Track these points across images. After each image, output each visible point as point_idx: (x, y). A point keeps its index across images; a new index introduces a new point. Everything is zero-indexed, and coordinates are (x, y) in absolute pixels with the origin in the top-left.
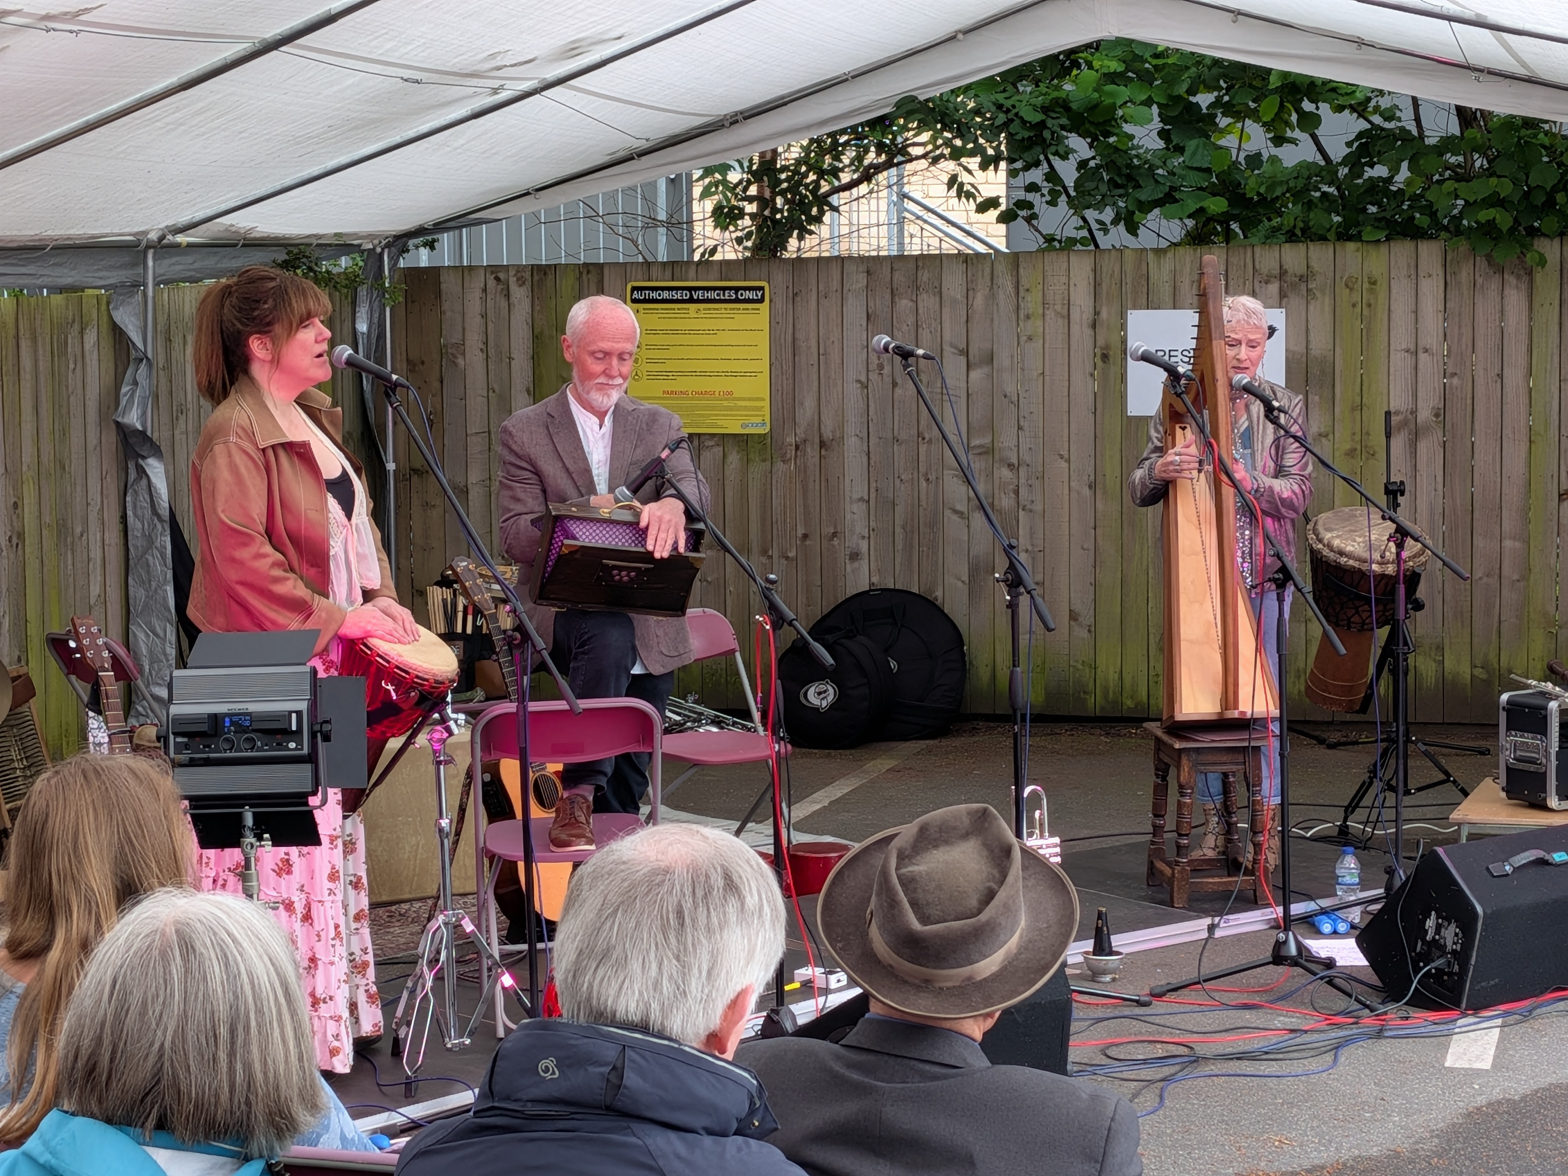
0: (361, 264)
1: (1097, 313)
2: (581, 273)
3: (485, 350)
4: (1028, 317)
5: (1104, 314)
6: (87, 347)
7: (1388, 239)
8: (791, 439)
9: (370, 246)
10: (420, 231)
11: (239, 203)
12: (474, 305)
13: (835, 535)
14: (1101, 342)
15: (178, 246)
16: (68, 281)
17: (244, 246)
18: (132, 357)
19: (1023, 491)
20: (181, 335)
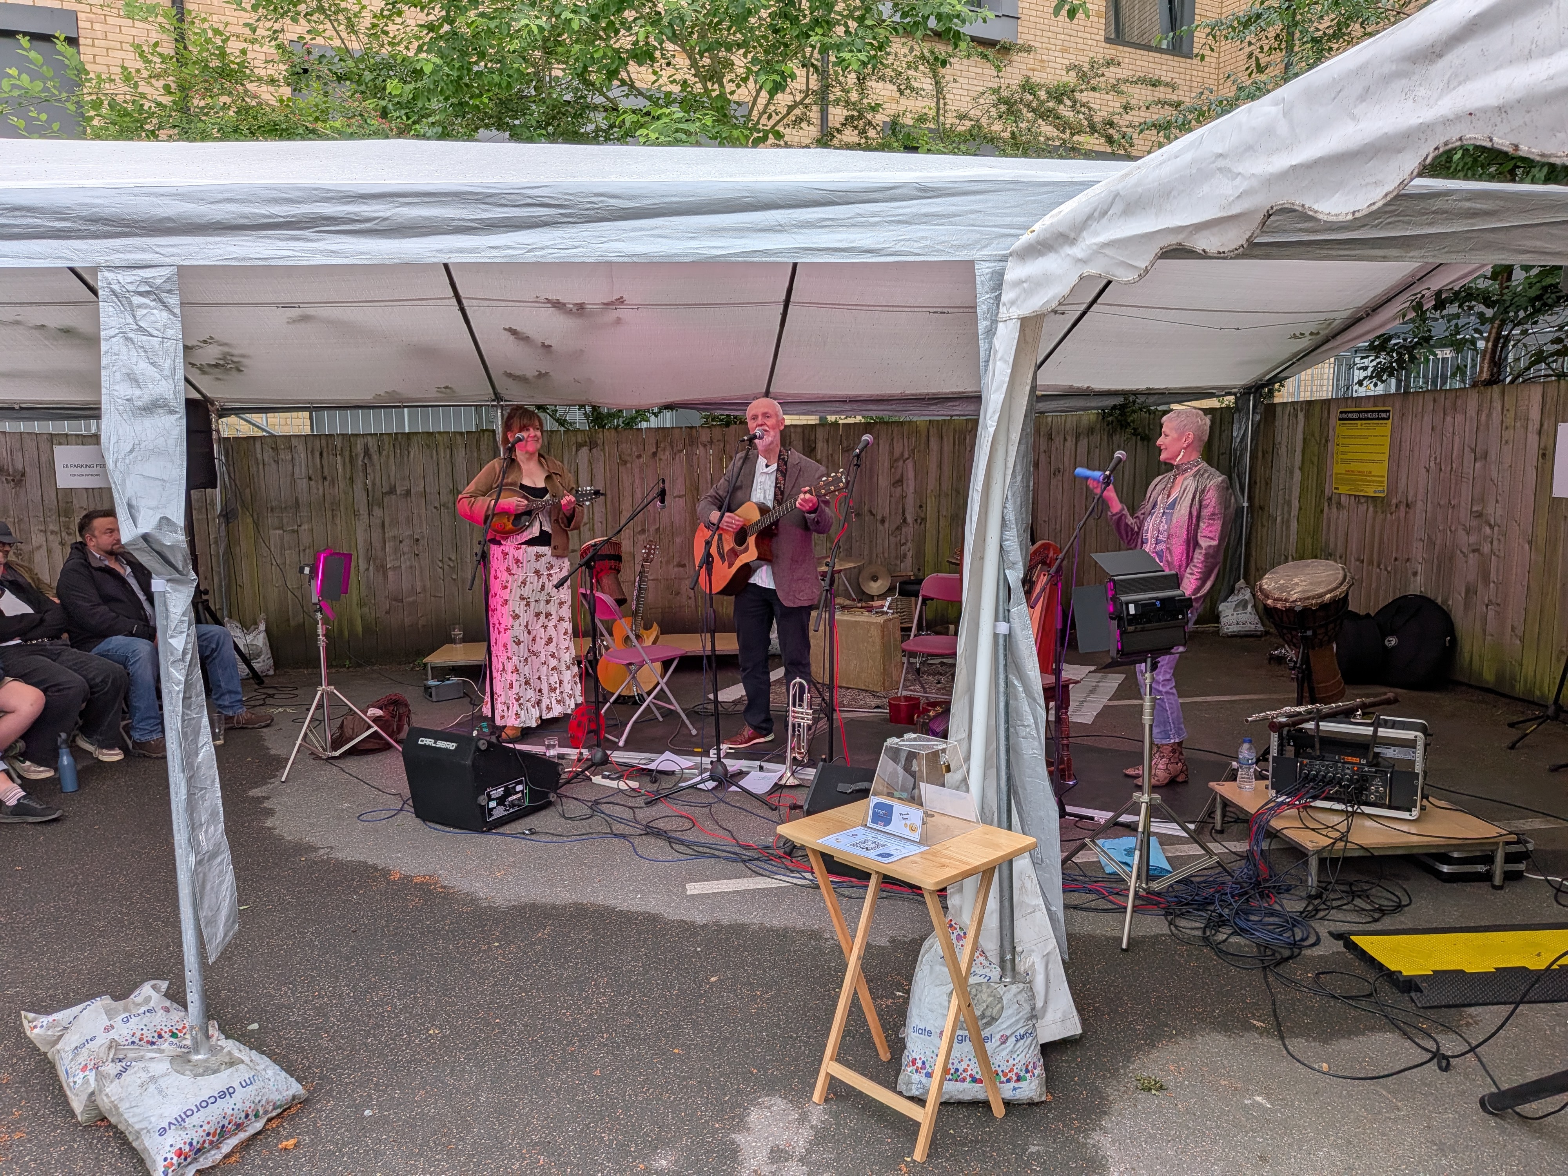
4: (1507, 428)
5: (1546, 426)
12: (1285, 423)
14: (1542, 446)
19: (1495, 543)
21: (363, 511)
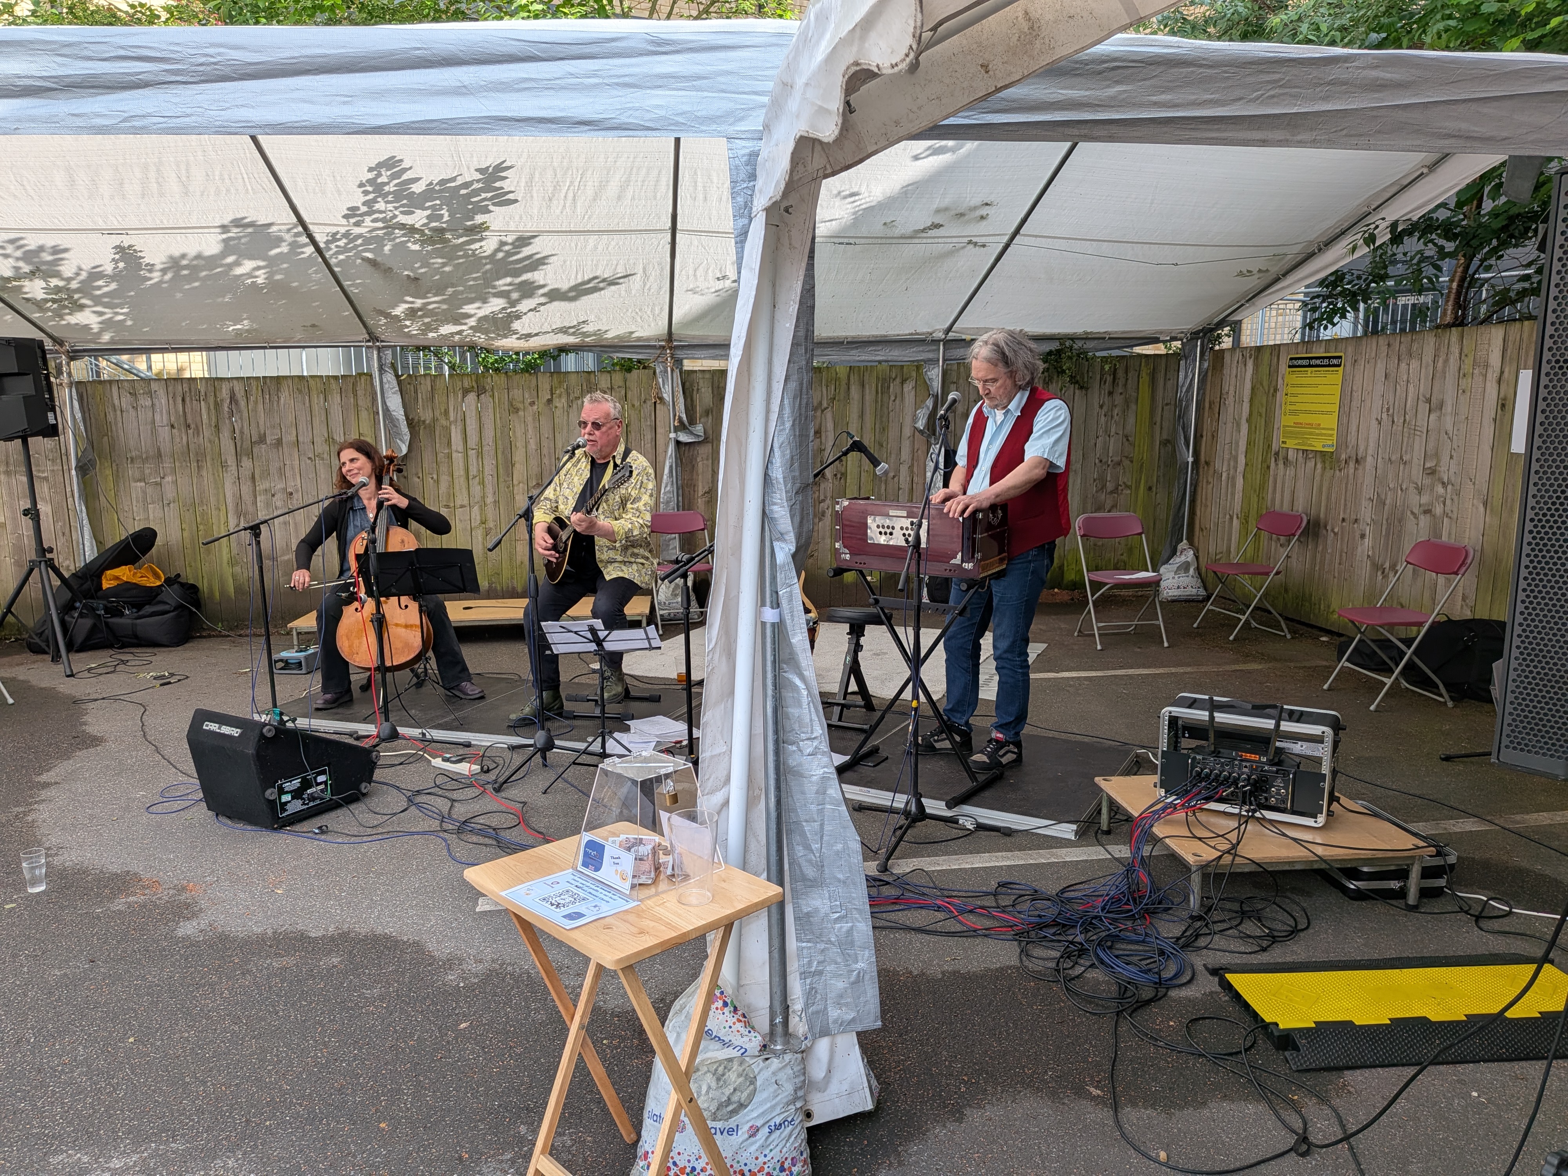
1: (1502, 372)
5: (1506, 374)
12: (1234, 371)
13: (1356, 520)
14: (1502, 395)
19: (1448, 502)
21: (231, 461)
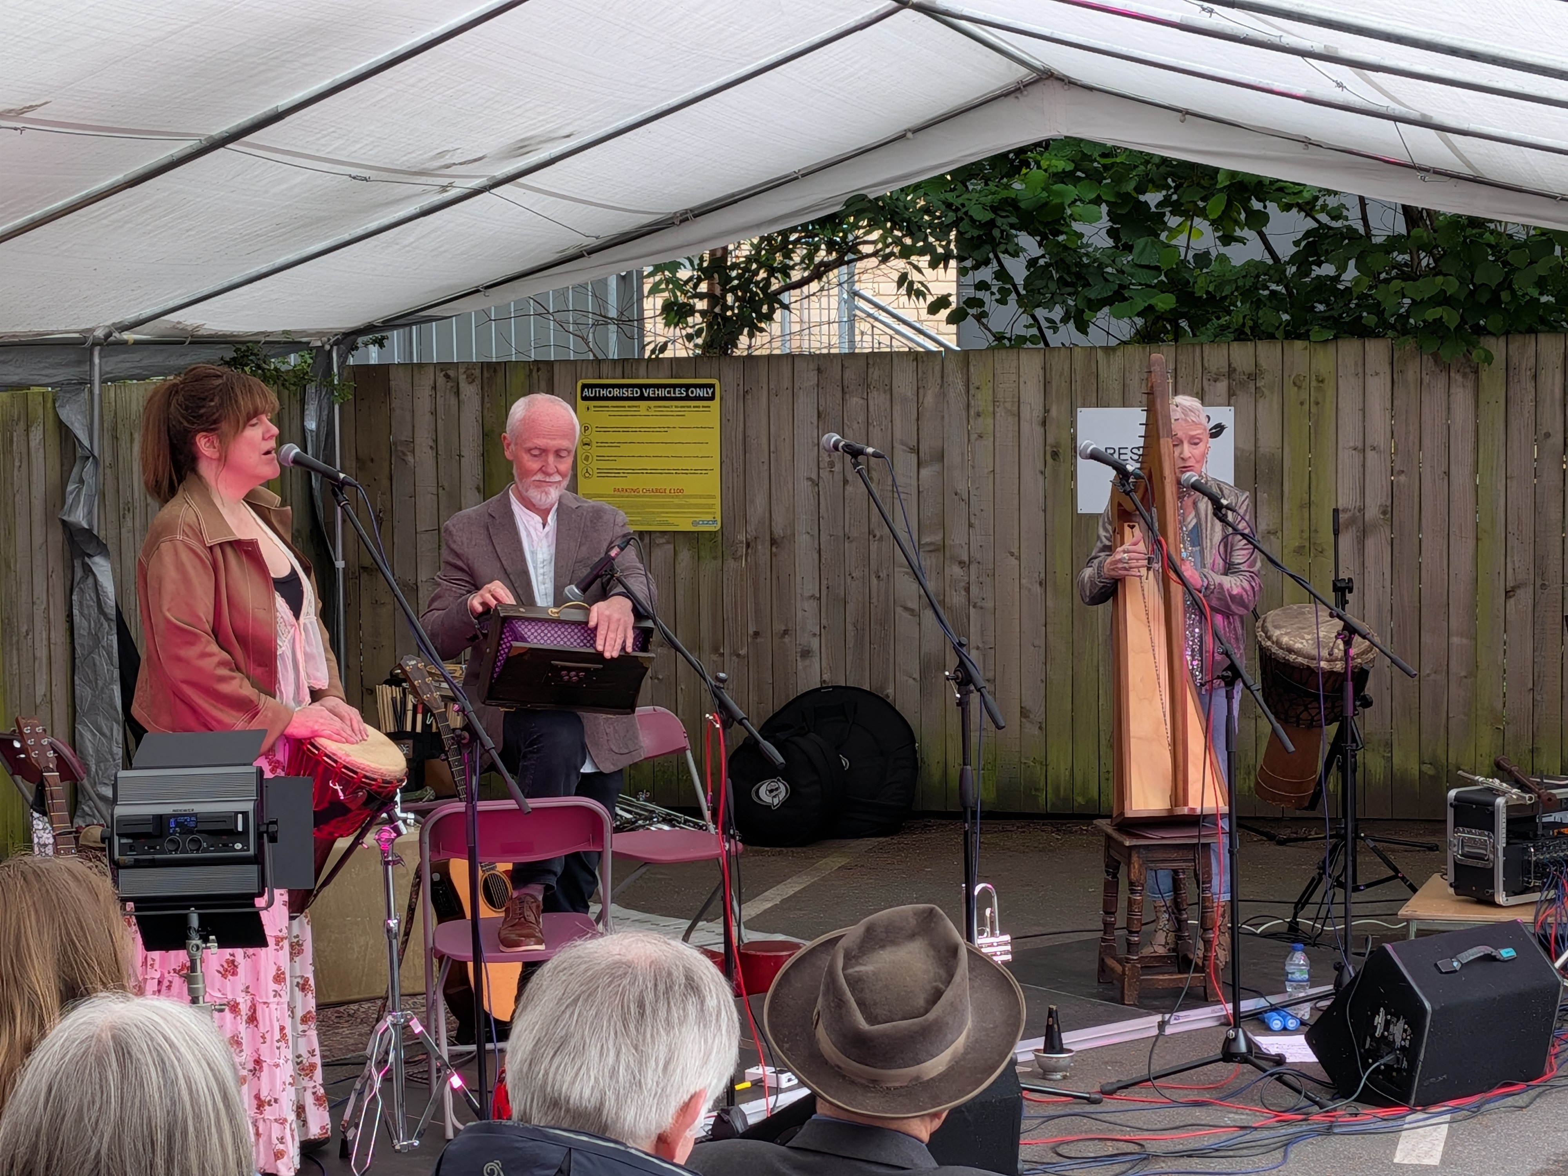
0: (310, 361)
1: (1047, 411)
2: (531, 371)
3: (435, 447)
4: (978, 415)
5: (1054, 412)
6: (33, 444)
7: (1336, 338)
8: (742, 537)
9: (319, 344)
10: (368, 328)
11: (187, 300)
12: (424, 403)
13: (786, 632)
14: (1051, 440)
15: (125, 343)
16: (14, 379)
17: (191, 343)
18: (78, 455)
19: (974, 589)
20: (127, 434)
